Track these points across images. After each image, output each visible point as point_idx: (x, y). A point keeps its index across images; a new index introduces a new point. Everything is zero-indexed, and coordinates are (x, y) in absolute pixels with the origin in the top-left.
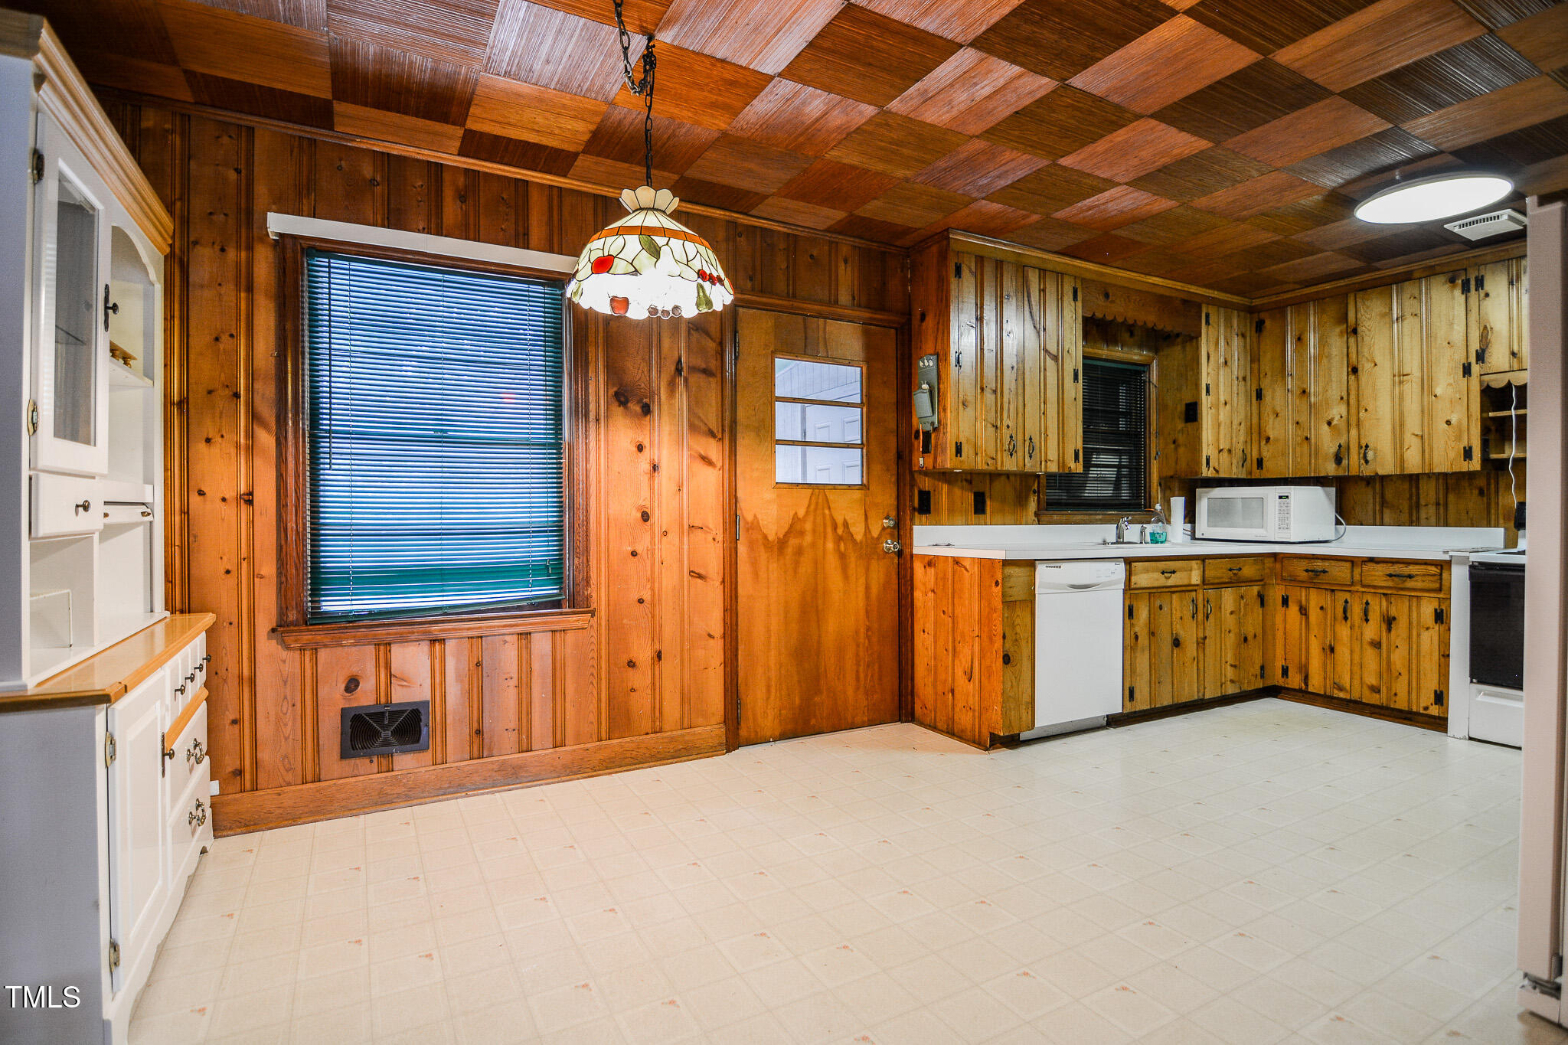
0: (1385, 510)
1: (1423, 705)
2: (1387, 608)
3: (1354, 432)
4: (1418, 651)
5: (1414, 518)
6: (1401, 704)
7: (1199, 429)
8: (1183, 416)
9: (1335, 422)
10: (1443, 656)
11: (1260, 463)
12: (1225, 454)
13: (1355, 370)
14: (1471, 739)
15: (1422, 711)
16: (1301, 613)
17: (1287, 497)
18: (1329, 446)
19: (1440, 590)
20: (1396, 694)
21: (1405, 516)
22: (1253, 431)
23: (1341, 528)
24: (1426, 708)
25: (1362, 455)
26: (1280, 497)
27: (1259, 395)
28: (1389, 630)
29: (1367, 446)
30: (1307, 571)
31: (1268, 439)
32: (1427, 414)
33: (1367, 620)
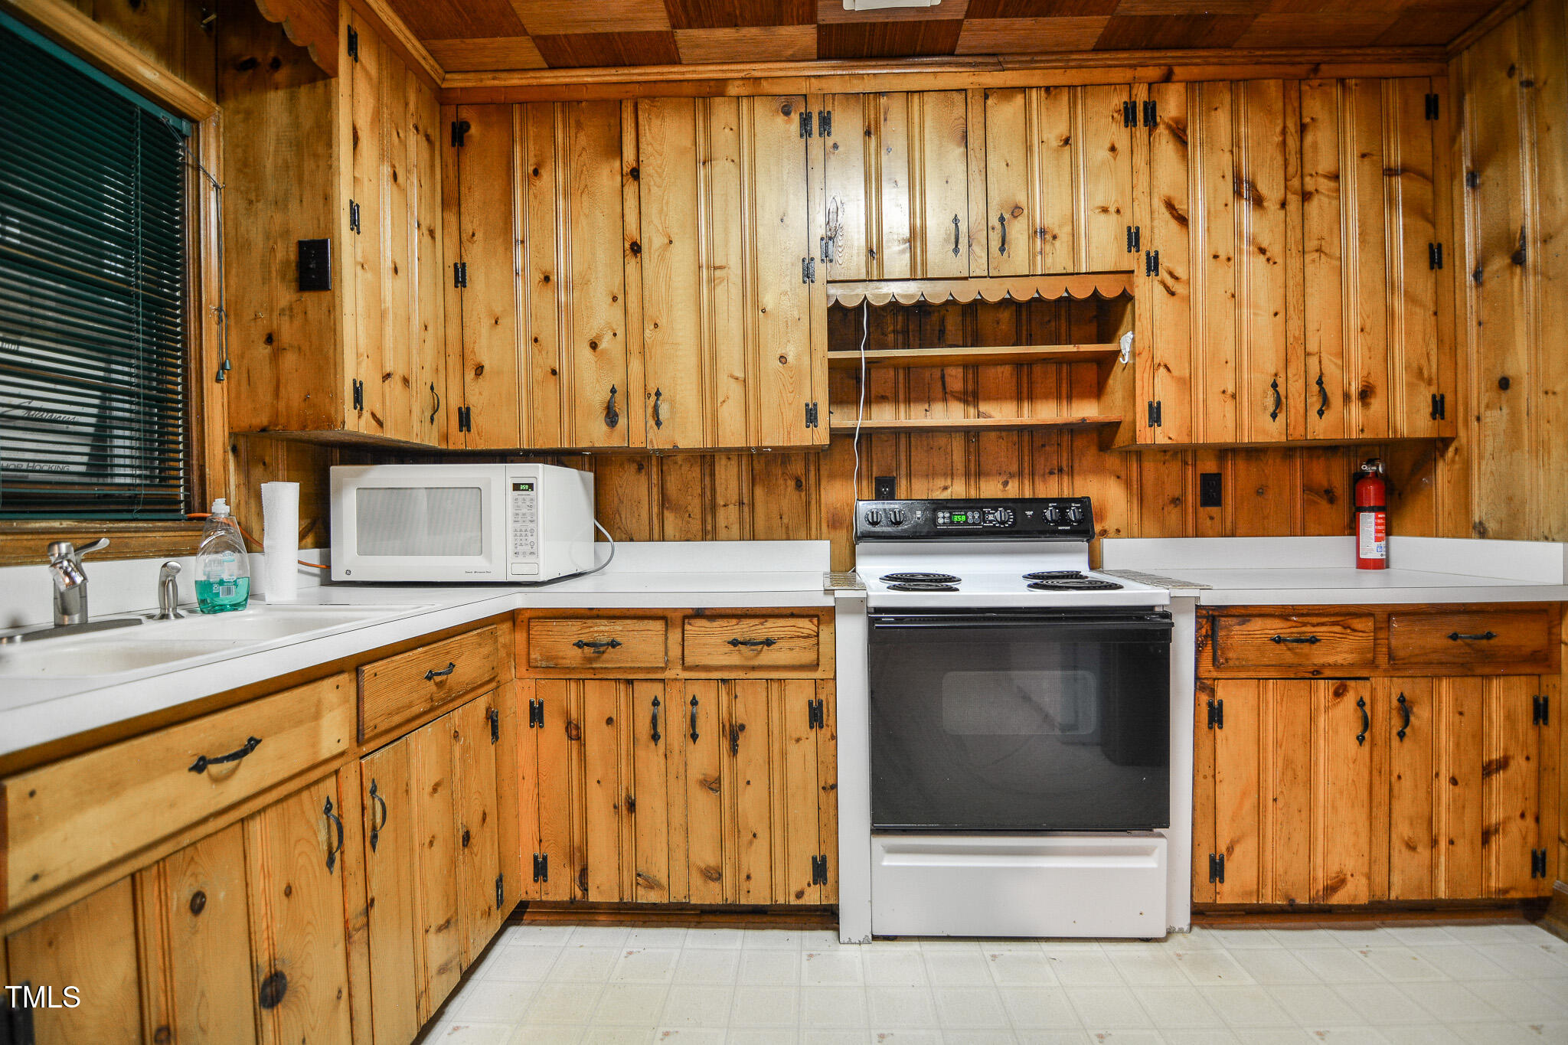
0: (667, 513)
1: (794, 889)
2: (729, 707)
3: (636, 365)
4: (784, 787)
5: (709, 527)
6: (759, 896)
7: (333, 310)
8: (292, 273)
9: (603, 345)
10: (824, 788)
11: (465, 419)
12: (396, 383)
13: (636, 249)
14: (875, 938)
15: (793, 901)
16: (570, 738)
17: (531, 486)
18: (594, 392)
19: (815, 666)
20: (748, 877)
21: (696, 525)
22: (450, 350)
24: (800, 895)
25: (650, 410)
26: (516, 487)
27: (460, 277)
28: (734, 750)
29: (658, 394)
30: (580, 645)
31: (479, 370)
32: (752, 341)
33: (694, 737)
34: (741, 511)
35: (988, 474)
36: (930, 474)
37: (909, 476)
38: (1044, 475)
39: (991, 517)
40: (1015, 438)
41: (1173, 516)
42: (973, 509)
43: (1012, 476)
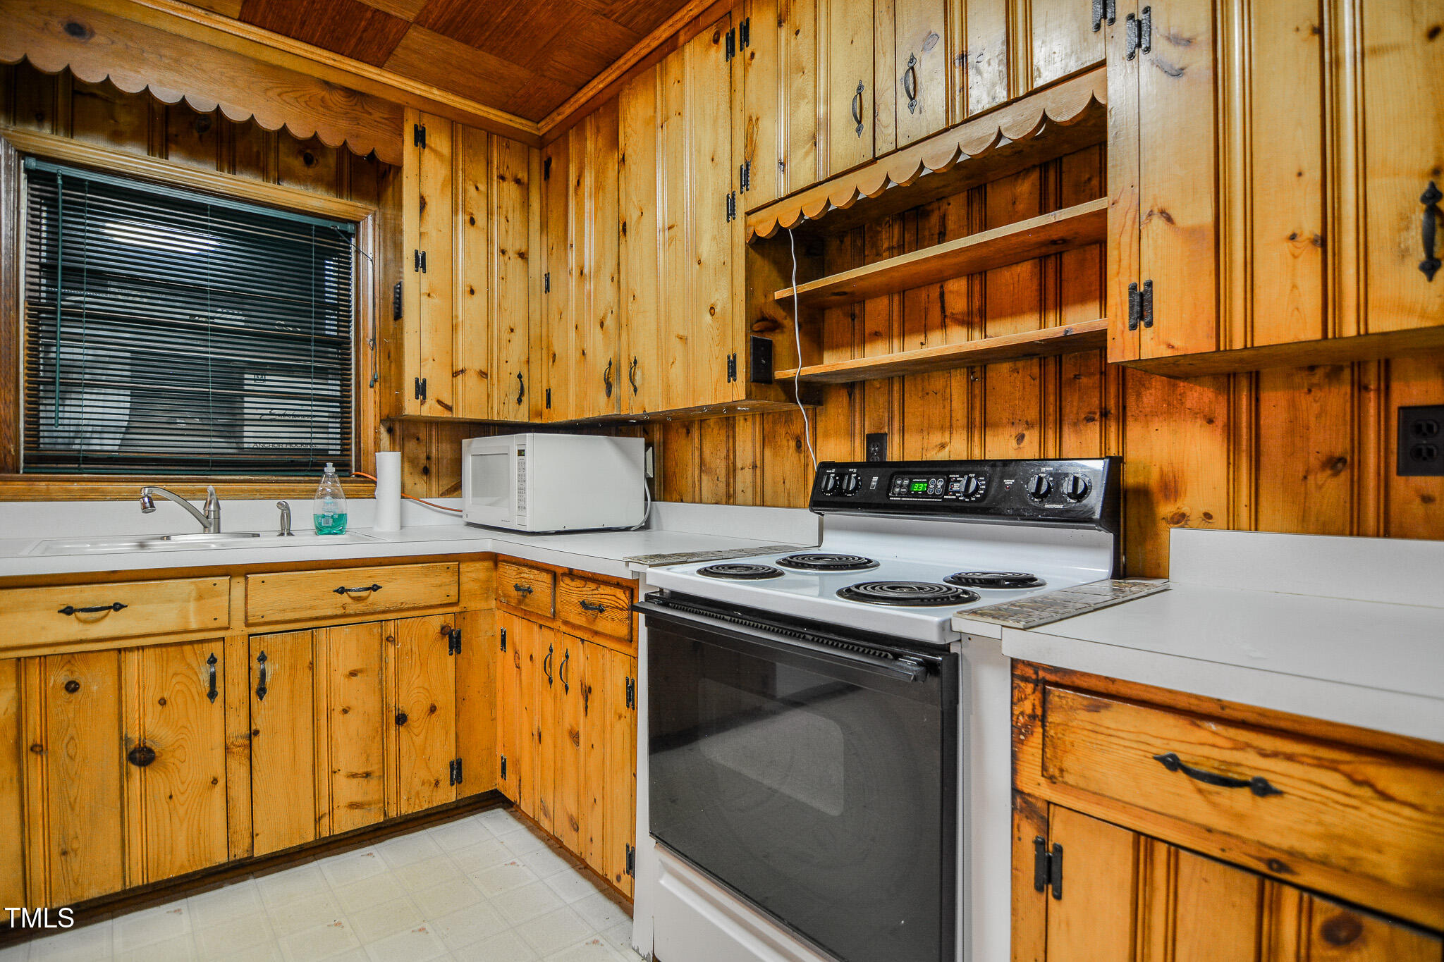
1: (616, 871)
2: (584, 666)
3: (624, 338)
4: (611, 760)
5: (731, 492)
6: (597, 862)
7: (402, 332)
9: (607, 323)
10: (634, 775)
11: (549, 398)
12: (471, 380)
13: (624, 229)
15: (615, 881)
16: (516, 665)
17: (524, 452)
18: (602, 363)
19: (630, 639)
20: (592, 840)
21: (722, 489)
22: (543, 344)
24: (618, 878)
25: (631, 379)
26: (519, 453)
27: (548, 284)
28: (586, 711)
29: (635, 363)
30: (516, 586)
31: (554, 358)
32: (691, 297)
33: (567, 689)
34: (754, 475)
35: (996, 425)
36: (926, 429)
37: (902, 431)
38: (1075, 424)
39: (956, 487)
40: (1036, 370)
41: (1332, 490)
42: (937, 474)
43: (1029, 425)
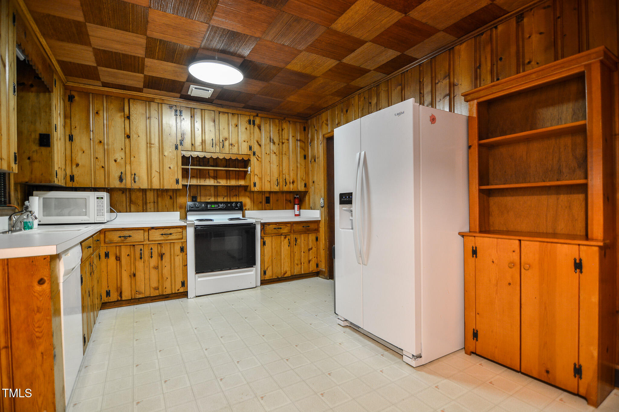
1: (177, 289)
2: (161, 249)
3: (128, 167)
4: (174, 266)
5: (145, 209)
6: (168, 291)
8: (37, 141)
9: (118, 161)
10: (184, 266)
11: (72, 178)
12: (60, 170)
13: (128, 137)
14: (196, 297)
15: (177, 292)
16: (117, 260)
17: (102, 198)
18: (115, 173)
19: (182, 239)
20: (166, 288)
21: (141, 208)
22: (67, 158)
23: (114, 215)
24: (178, 290)
25: (132, 179)
26: (98, 198)
27: (71, 138)
28: (162, 259)
29: (135, 174)
30: (120, 237)
31: (77, 165)
32: (161, 162)
33: (151, 257)
34: (154, 204)
35: (220, 196)
36: (206, 196)
37: (200, 196)
38: (232, 197)
39: (220, 206)
40: (226, 188)
41: (260, 206)
42: (216, 204)
43: (225, 196)
